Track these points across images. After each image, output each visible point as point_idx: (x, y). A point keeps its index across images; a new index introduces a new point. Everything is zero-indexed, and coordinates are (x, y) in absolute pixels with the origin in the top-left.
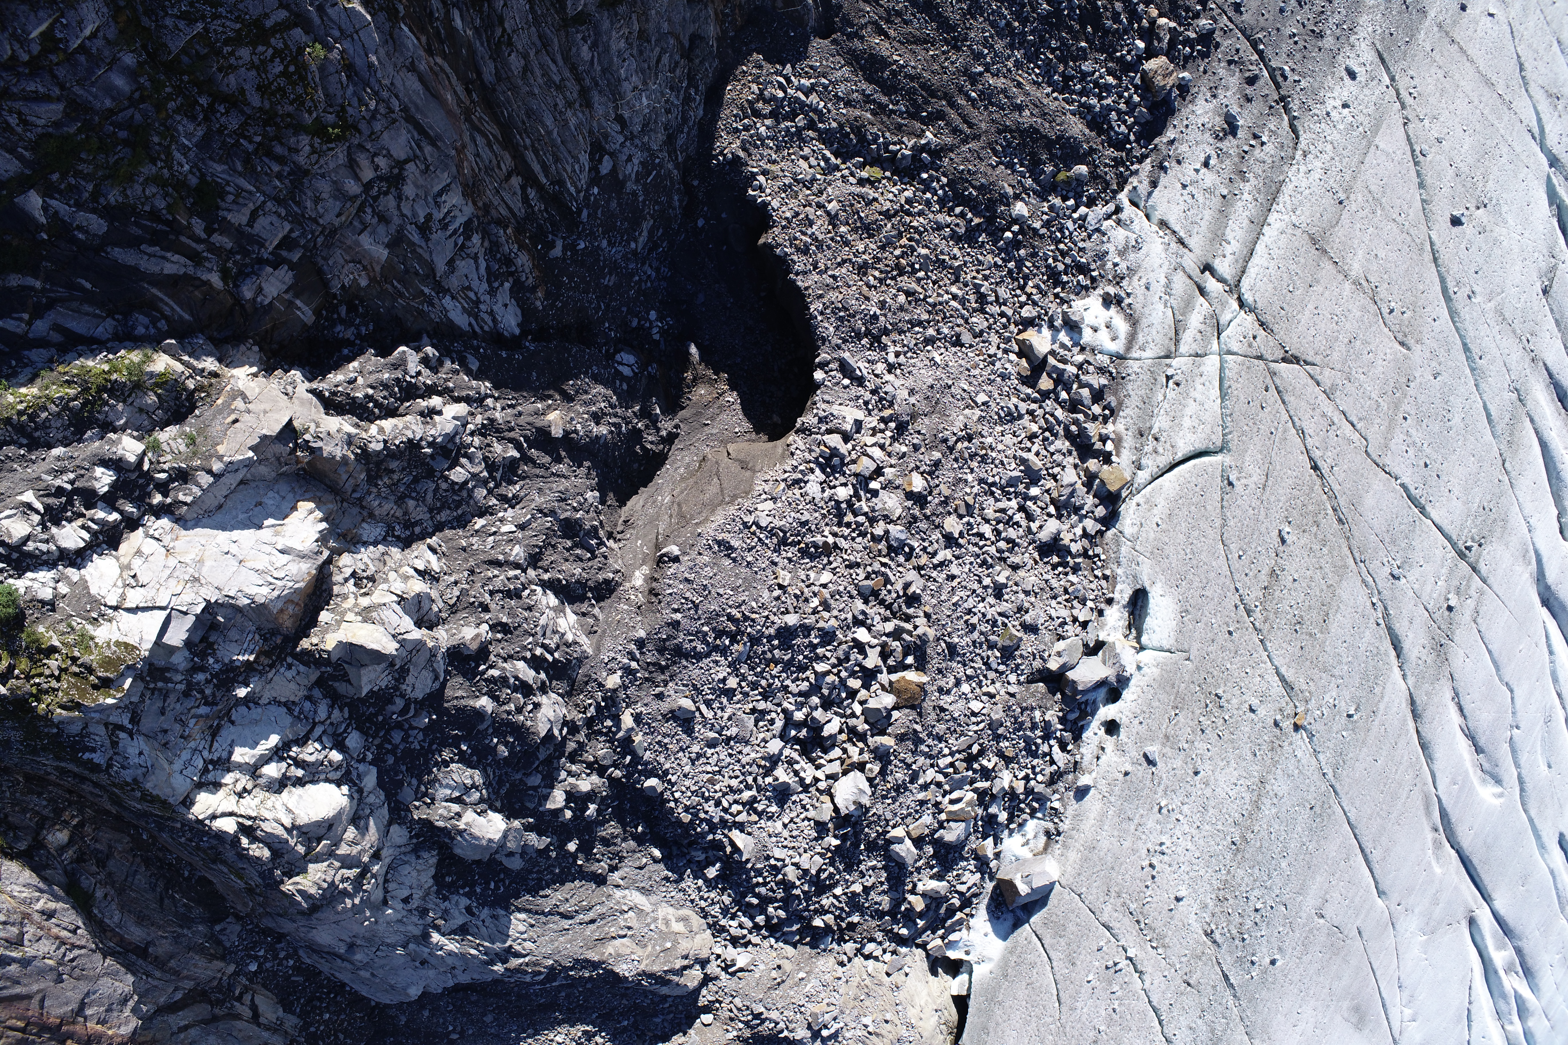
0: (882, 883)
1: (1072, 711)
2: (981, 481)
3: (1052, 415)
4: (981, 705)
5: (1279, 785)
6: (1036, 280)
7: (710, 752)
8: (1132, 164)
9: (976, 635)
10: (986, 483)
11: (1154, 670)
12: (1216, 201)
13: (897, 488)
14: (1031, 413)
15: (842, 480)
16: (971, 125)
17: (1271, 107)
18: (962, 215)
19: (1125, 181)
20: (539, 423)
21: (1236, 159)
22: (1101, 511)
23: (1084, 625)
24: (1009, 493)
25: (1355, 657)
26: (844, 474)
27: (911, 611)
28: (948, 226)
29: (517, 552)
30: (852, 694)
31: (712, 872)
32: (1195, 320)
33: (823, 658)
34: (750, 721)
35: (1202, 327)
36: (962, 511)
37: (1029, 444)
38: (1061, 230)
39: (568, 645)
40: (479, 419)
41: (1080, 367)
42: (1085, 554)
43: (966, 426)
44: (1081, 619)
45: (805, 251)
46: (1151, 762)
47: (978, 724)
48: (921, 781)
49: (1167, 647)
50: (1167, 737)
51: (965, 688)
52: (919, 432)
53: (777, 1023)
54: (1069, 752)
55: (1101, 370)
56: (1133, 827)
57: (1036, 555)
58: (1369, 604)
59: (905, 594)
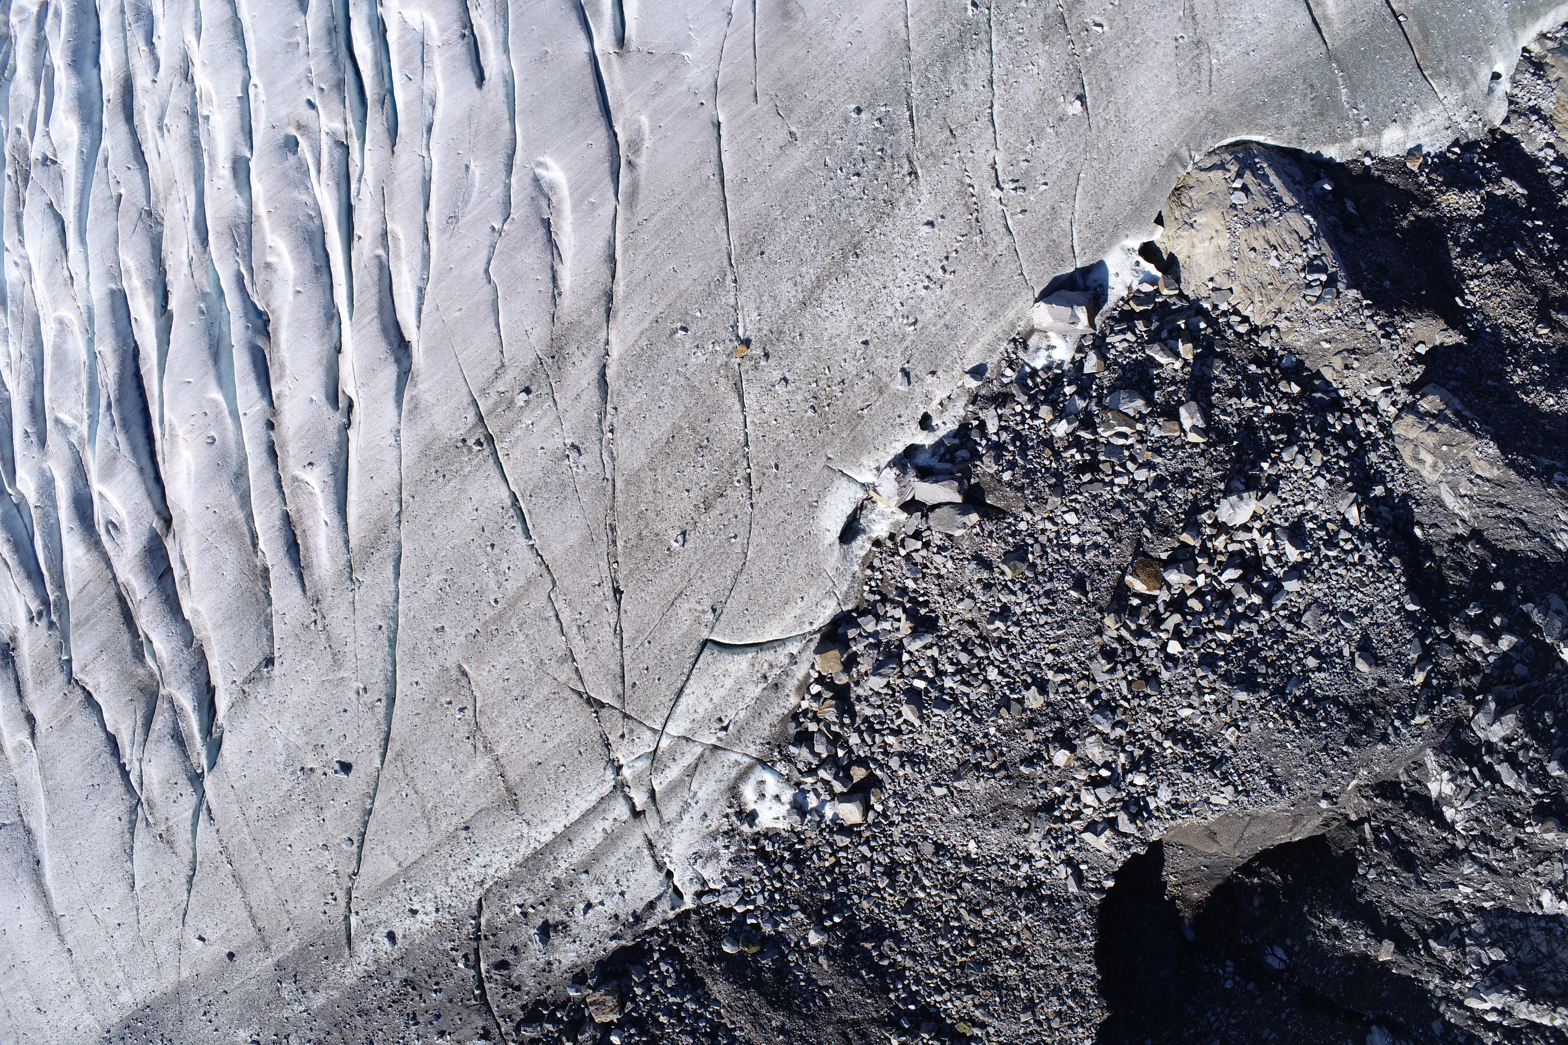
0: (1218, 390)
1: (964, 460)
2: (979, 721)
3: (863, 740)
4: (1067, 517)
5: (788, 293)
6: (818, 863)
7: (1354, 610)
8: (665, 931)
9: (1048, 586)
10: (974, 716)
11: (865, 462)
12: (596, 870)
13: (1079, 759)
14: (886, 753)
15: (1132, 790)
16: (845, 1035)
17: (494, 935)
18: (882, 956)
19: (678, 916)
20: (1401, 959)
21: (556, 900)
22: (852, 633)
23: (917, 535)
24: (951, 696)
25: (654, 387)
26: (1129, 794)
27: (1115, 645)
28: (901, 952)
29: (1467, 869)
30: (1199, 594)
31: (1379, 491)
32: (674, 772)
33: (1221, 644)
34: (1306, 618)
35: (670, 763)
36: (1015, 706)
37: (904, 727)
38: (772, 899)
39: (1449, 768)
40: (1457, 986)
41: (812, 772)
42: (884, 599)
43: (978, 780)
44: (919, 545)
45: (1076, 994)
46: (906, 373)
47: (1076, 501)
48: (1153, 474)
49: (844, 479)
50: (881, 392)
51: (1075, 540)
52: (1035, 797)
53: (1371, 317)
54: (978, 419)
55: (789, 759)
56: (947, 317)
57: (941, 622)
58: (618, 434)
59: (1117, 663)
